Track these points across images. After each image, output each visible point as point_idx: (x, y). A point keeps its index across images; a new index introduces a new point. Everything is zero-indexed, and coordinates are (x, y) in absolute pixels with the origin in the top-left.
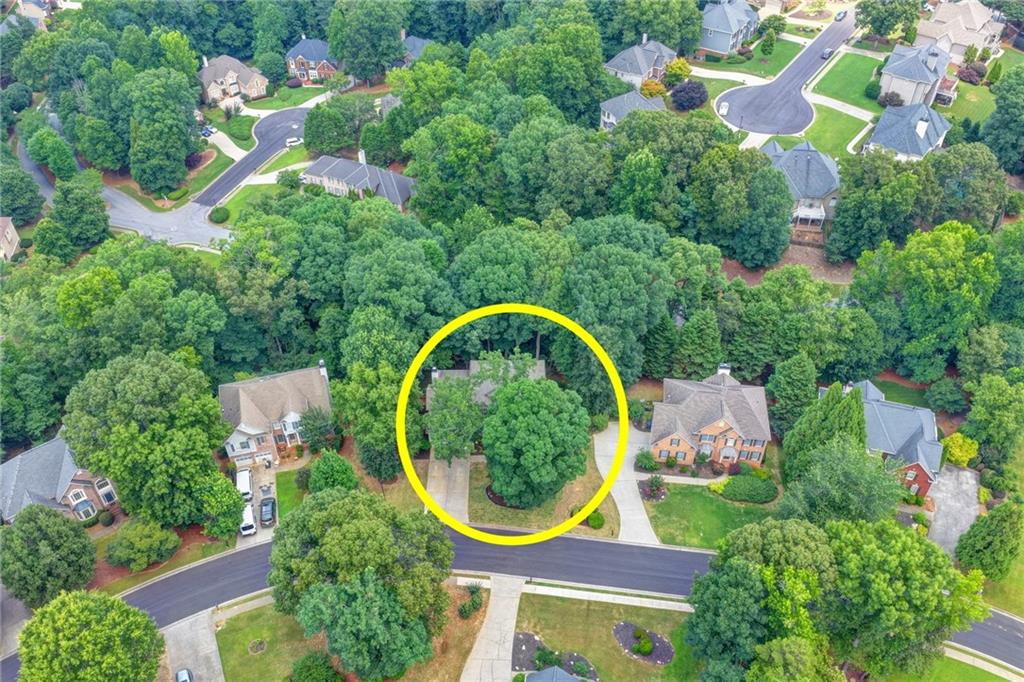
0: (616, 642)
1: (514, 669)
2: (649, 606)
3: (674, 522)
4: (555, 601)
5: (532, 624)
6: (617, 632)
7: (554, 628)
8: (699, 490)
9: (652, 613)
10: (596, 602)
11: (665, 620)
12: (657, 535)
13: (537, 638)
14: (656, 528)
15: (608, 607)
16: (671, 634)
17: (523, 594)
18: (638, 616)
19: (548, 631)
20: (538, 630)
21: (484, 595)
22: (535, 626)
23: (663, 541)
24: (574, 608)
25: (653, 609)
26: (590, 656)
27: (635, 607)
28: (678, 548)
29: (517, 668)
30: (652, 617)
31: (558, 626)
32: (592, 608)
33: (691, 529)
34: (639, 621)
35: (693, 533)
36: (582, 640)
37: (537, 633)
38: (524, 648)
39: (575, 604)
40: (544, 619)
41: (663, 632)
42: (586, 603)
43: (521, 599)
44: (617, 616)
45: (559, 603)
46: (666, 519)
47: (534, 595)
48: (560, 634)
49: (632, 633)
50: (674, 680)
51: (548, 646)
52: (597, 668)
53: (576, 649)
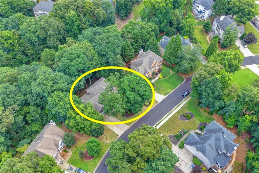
0: (183, 121)
1: (176, 145)
2: (179, 109)
3: (162, 90)
4: (165, 125)
5: (167, 133)
6: (181, 119)
7: (171, 130)
8: (158, 80)
9: (181, 110)
10: (171, 117)
11: (184, 109)
12: (163, 95)
13: (171, 135)
14: (161, 94)
15: (174, 116)
18: (180, 112)
19: (171, 132)
20: (169, 133)
22: (168, 133)
23: (165, 95)
24: (169, 122)
25: (180, 109)
26: (183, 128)
27: (177, 112)
28: (169, 94)
29: (176, 144)
31: (171, 129)
32: (172, 119)
33: (166, 89)
34: (181, 113)
35: (168, 89)
36: (178, 127)
37: (170, 134)
38: (172, 139)
39: (168, 122)
40: (167, 130)
41: (186, 111)
42: (170, 119)
44: (177, 116)
45: (166, 124)
46: (160, 91)
47: (160, 127)
48: (173, 130)
49: (183, 117)
50: (199, 118)
51: (175, 134)
52: (187, 129)
53: (179, 129)
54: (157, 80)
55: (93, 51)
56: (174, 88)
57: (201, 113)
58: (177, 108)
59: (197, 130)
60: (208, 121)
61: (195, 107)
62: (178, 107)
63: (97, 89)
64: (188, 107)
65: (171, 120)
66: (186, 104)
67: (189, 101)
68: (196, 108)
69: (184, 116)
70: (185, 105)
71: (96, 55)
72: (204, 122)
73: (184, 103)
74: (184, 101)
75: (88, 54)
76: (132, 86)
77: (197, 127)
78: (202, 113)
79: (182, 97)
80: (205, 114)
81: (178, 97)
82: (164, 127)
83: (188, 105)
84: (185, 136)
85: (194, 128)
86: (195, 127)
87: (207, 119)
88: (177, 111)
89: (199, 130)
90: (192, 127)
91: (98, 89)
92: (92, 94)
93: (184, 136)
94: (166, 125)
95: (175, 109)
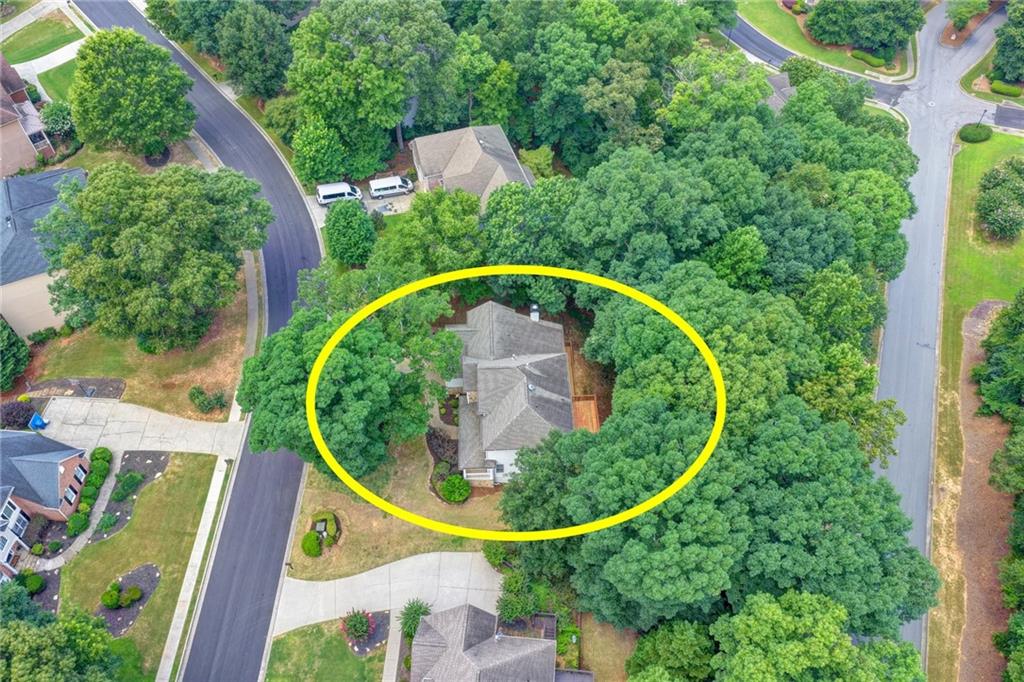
0: (135, 566)
1: (125, 453)
2: (176, 611)
3: (310, 663)
5: (176, 470)
6: (147, 568)
7: (168, 494)
9: (165, 616)
10: (192, 544)
11: (153, 634)
12: (288, 634)
13: (159, 474)
14: (301, 633)
15: (185, 558)
16: (131, 641)
17: (216, 457)
18: (165, 597)
19: (165, 487)
20: (168, 476)
21: (221, 417)
22: (173, 473)
23: (277, 643)
24: (189, 517)
26: (122, 535)
27: (178, 594)
28: (264, 664)
29: (126, 457)
30: (158, 616)
31: (170, 499)
32: (186, 538)
34: (156, 599)
36: (145, 526)
37: (164, 476)
38: (149, 461)
39: (195, 517)
40: (181, 483)
41: (136, 628)
42: (194, 532)
43: (210, 455)
44: (170, 569)
45: (198, 498)
46: (317, 650)
47: (213, 469)
48: (159, 500)
49: (142, 587)
51: (145, 488)
52: (103, 543)
53: (136, 519)
59: (60, 569)
62: (188, 622)
65: (185, 534)
70: (158, 659)
77: (65, 580)
81: (213, 673)
82: (197, 485)
84: (104, 507)
85: (76, 565)
86: (73, 573)
88: (181, 598)
89: (52, 571)
90: (88, 568)
93: (108, 506)
94: (195, 496)
95: (193, 601)
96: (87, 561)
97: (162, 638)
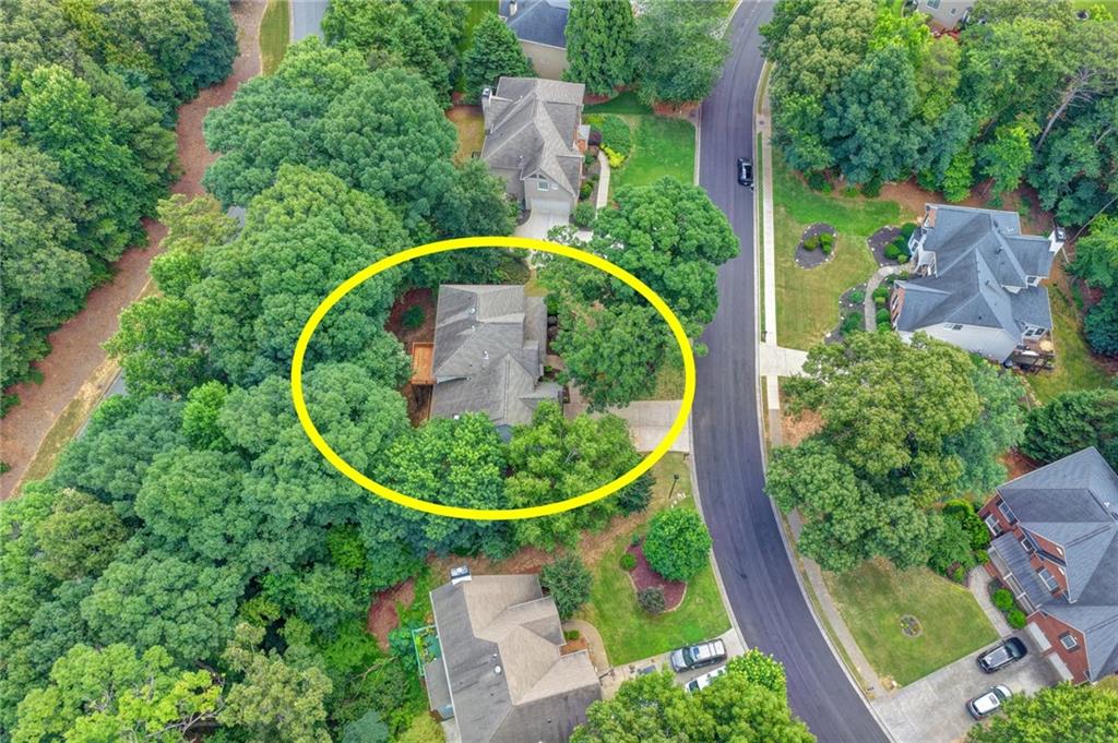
0: (820, 268)
2: (772, 235)
4: (782, 316)
5: (813, 338)
6: (808, 266)
7: (813, 319)
9: (780, 235)
10: (776, 280)
11: (786, 225)
13: (829, 335)
15: (779, 270)
16: (801, 223)
17: (779, 345)
18: (785, 246)
19: (818, 325)
20: (819, 334)
21: (786, 382)
22: (816, 336)
24: (786, 299)
25: (775, 234)
26: (840, 290)
27: (776, 248)
30: (785, 236)
31: (809, 316)
32: (783, 284)
34: (792, 247)
36: (823, 297)
37: (823, 335)
39: (781, 298)
40: (805, 327)
41: (800, 230)
42: (779, 288)
43: (786, 347)
44: (789, 264)
45: (783, 312)
47: (778, 334)
48: (819, 315)
49: (806, 254)
50: (851, 226)
51: (836, 326)
52: (853, 284)
53: (834, 301)
54: (612, 177)
55: (362, 199)
56: (692, 174)
57: (844, 208)
58: (762, 237)
59: (880, 267)
60: (881, 218)
61: (810, 198)
62: (761, 231)
63: (481, 342)
64: (790, 213)
65: (786, 288)
66: (776, 205)
67: (776, 192)
68: (816, 199)
69: (807, 249)
70: (776, 212)
71: (384, 208)
72: (876, 230)
73: (768, 206)
74: (761, 199)
75: (356, 222)
76: (667, 242)
77: (872, 260)
78: (849, 206)
79: (741, 187)
80: (855, 202)
81: (733, 202)
82: (788, 324)
83: (786, 206)
84: (866, 310)
85: (868, 270)
86: (867, 264)
87: (875, 216)
88: (772, 246)
89: (885, 265)
90: (857, 267)
91: (489, 336)
92: (474, 375)
93: (863, 311)
95: (762, 243)
96: (860, 272)
97: (776, 223)
